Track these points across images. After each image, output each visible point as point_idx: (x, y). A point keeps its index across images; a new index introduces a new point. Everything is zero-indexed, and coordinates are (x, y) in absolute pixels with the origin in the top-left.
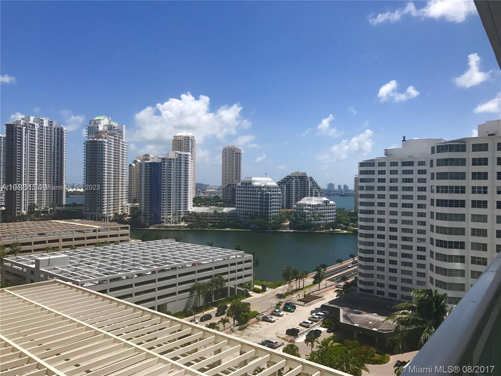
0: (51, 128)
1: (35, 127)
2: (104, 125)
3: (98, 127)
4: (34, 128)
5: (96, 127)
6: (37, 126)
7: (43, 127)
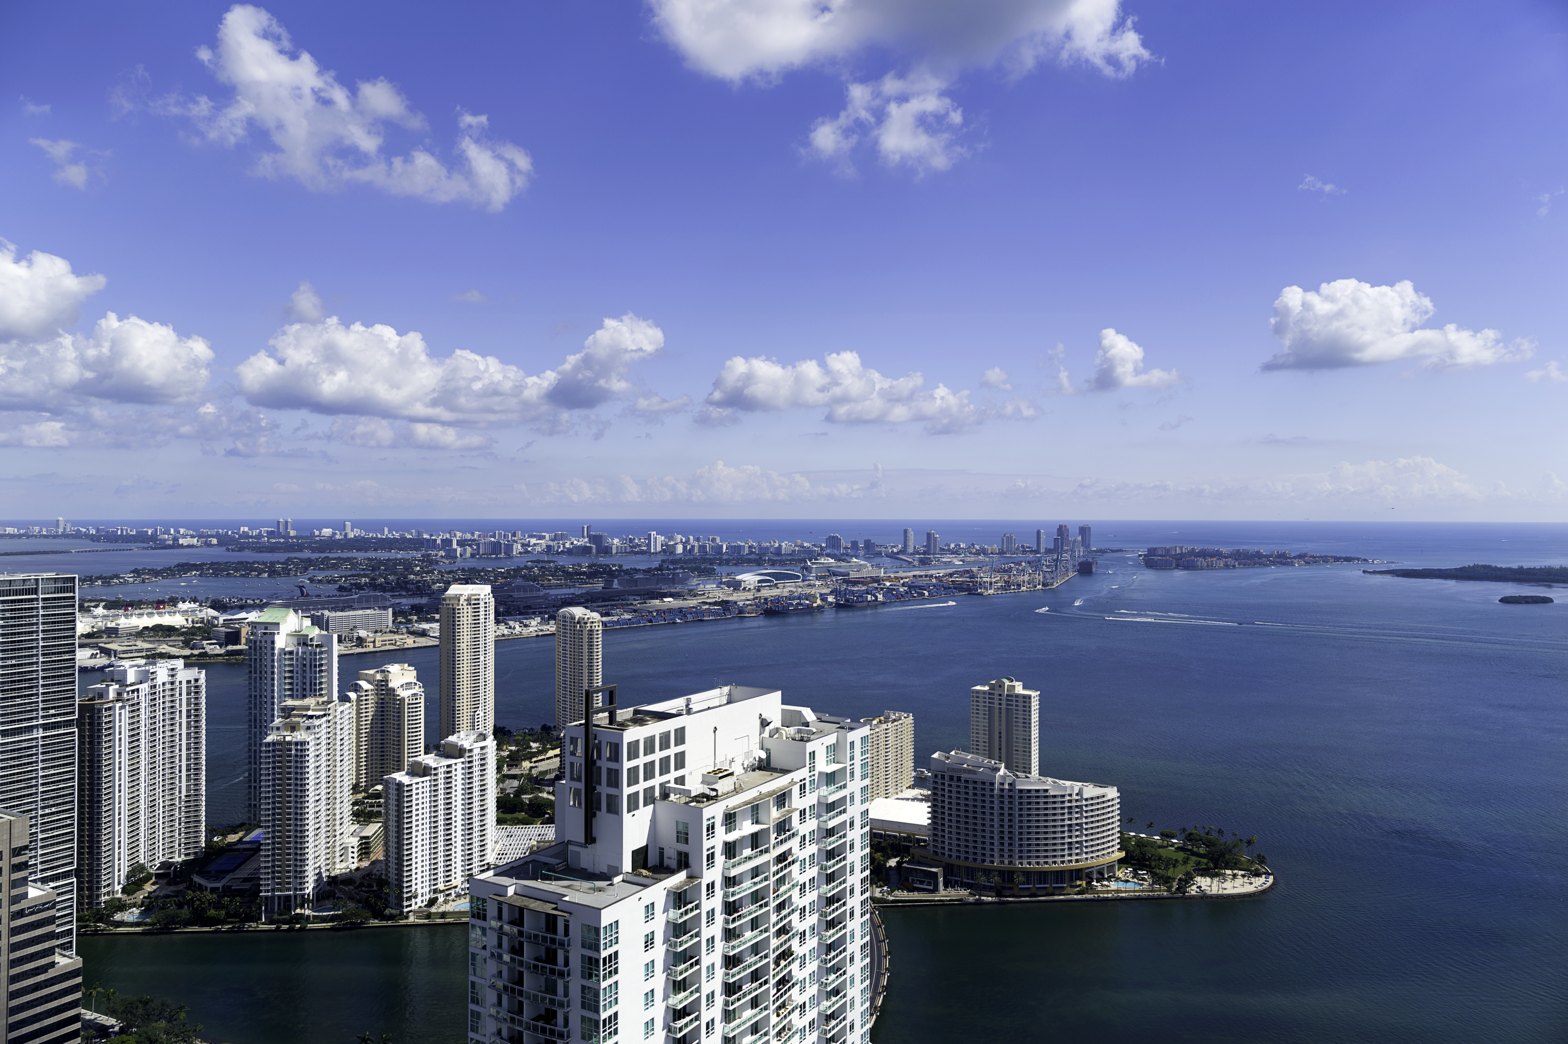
0: (172, 683)
1: (140, 694)
2: (288, 635)
3: (273, 642)
4: (138, 697)
5: (269, 642)
6: (144, 688)
7: (155, 686)
